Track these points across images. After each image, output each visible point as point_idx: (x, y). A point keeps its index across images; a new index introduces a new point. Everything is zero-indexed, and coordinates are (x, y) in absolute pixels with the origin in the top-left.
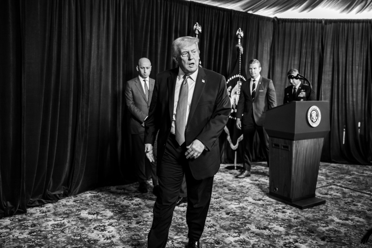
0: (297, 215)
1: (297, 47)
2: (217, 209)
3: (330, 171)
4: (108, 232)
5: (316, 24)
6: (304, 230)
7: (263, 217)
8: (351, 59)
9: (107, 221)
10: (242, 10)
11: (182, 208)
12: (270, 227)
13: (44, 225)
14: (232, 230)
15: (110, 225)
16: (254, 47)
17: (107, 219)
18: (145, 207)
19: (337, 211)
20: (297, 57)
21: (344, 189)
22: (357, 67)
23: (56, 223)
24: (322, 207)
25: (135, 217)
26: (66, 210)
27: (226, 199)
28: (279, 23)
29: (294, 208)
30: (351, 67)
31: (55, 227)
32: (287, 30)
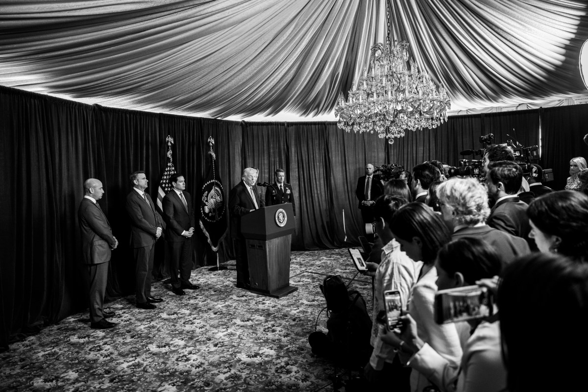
0: (274, 304)
1: (265, 148)
2: (206, 310)
3: (303, 259)
4: (105, 350)
5: (280, 126)
6: (279, 316)
7: (246, 311)
8: (312, 156)
9: (101, 341)
10: (210, 117)
11: (173, 316)
12: (252, 318)
13: (34, 357)
14: (221, 327)
15: (105, 343)
16: (226, 150)
17: (100, 340)
18: (136, 321)
19: (306, 295)
20: (266, 157)
21: (314, 274)
22: (318, 163)
23: (47, 353)
24: (295, 293)
25: (128, 333)
26: (53, 339)
27: (212, 300)
28: (247, 127)
29: (272, 299)
30: (313, 163)
31: (47, 357)
32: (255, 132)
